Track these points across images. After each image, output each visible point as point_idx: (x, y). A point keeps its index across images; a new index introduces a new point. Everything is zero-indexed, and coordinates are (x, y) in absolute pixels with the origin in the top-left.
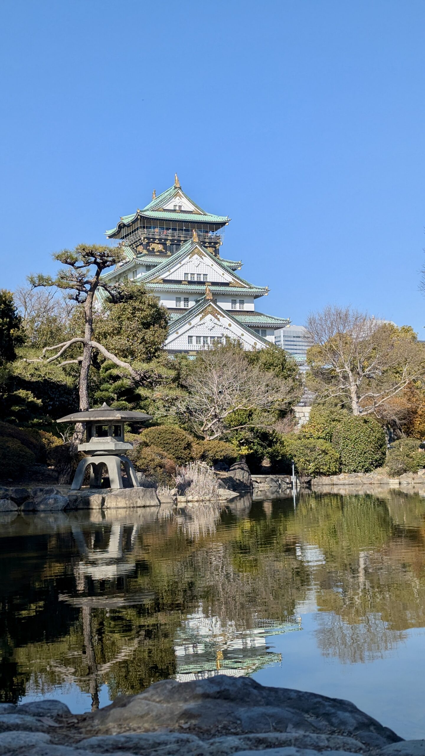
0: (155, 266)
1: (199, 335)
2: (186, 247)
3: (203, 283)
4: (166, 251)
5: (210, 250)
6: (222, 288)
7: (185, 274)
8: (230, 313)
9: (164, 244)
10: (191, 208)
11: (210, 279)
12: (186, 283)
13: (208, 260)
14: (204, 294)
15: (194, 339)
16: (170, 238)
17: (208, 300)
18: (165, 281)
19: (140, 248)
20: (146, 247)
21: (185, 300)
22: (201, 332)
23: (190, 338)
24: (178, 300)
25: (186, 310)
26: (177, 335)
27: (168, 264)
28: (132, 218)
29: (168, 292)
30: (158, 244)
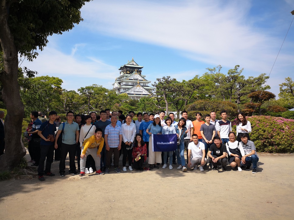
0: (128, 76)
2: (134, 72)
3: (137, 80)
5: (139, 73)
7: (134, 78)
8: (142, 86)
9: (130, 72)
10: (135, 64)
11: (139, 79)
12: (134, 80)
13: (138, 75)
15: (135, 92)
16: (131, 70)
17: (138, 83)
18: (130, 79)
19: (125, 72)
20: (126, 72)
21: (134, 83)
22: (137, 90)
23: (134, 91)
24: (132, 83)
25: (134, 85)
26: (131, 91)
27: (130, 76)
28: (123, 66)
29: (130, 82)
30: (128, 71)
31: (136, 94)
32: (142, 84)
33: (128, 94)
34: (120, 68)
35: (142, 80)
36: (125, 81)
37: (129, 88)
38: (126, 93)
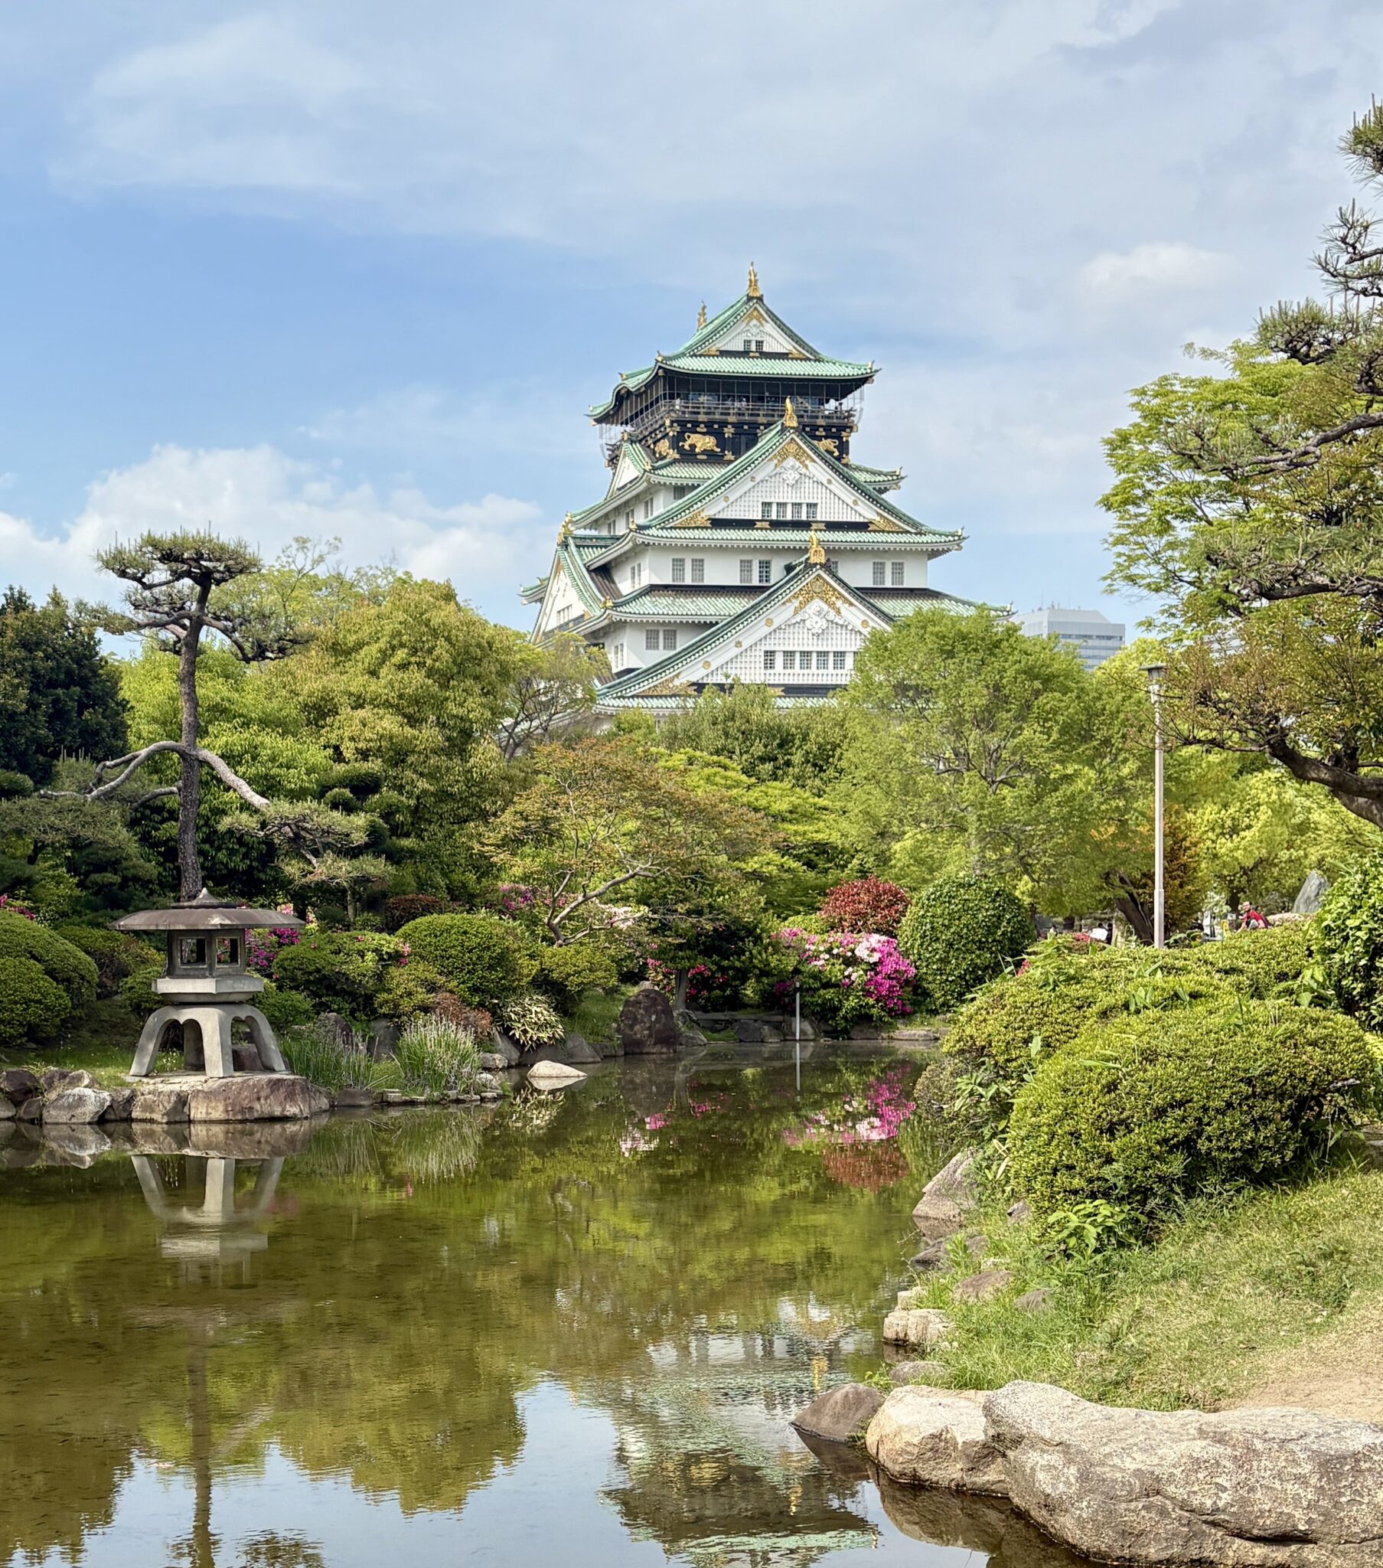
0: (694, 487)
1: (791, 649)
2: (768, 439)
3: (805, 526)
4: (723, 451)
5: (829, 444)
6: (852, 536)
7: (764, 504)
8: (865, 594)
9: (718, 435)
10: (784, 345)
11: (823, 515)
12: (766, 525)
13: (819, 471)
14: (806, 550)
15: (779, 660)
16: (732, 419)
17: (815, 565)
18: (717, 523)
19: (664, 446)
20: (676, 442)
21: (765, 566)
22: (798, 642)
23: (770, 656)
24: (746, 566)
25: (763, 589)
26: (738, 650)
27: (724, 482)
28: (645, 375)
29: (722, 550)
30: (704, 434)
31: (791, 690)
32: (860, 574)
33: (704, 688)
34: (607, 400)
35: (862, 527)
36: (662, 548)
37: (712, 625)
38: (677, 676)
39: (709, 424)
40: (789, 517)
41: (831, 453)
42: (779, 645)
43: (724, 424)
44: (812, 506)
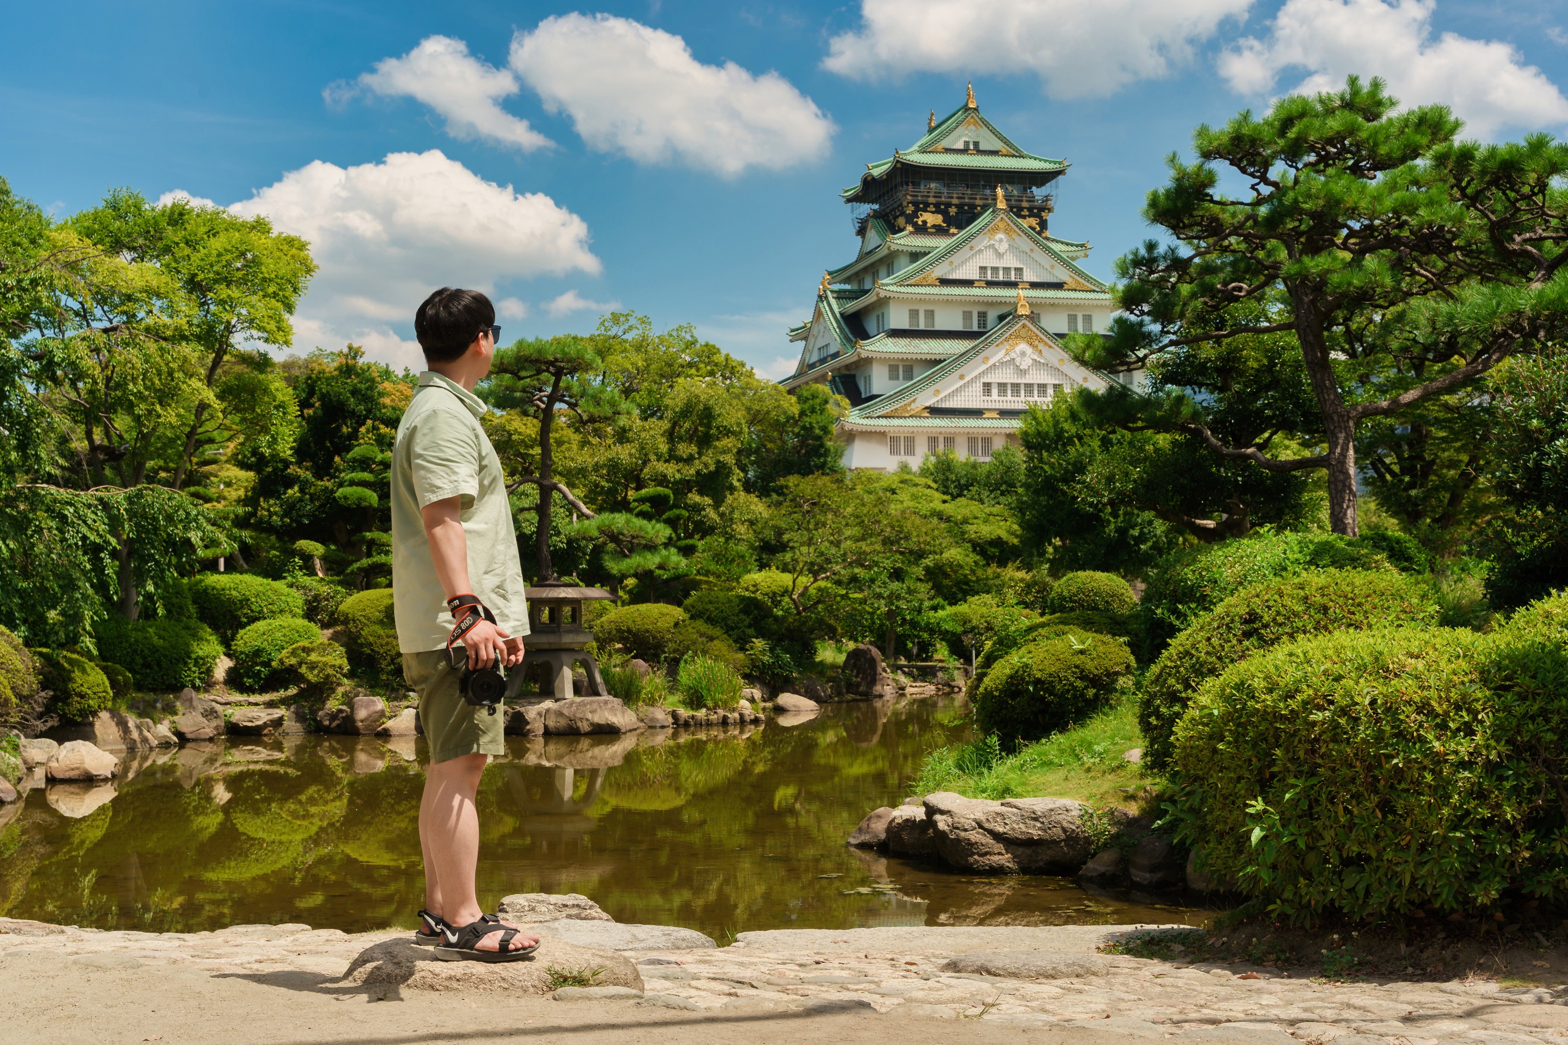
0: (925, 254)
1: (1004, 381)
2: (984, 218)
3: (1013, 285)
4: (948, 226)
5: (1033, 221)
6: (1051, 293)
7: (981, 268)
8: (1061, 340)
9: (945, 213)
10: (998, 145)
11: (1027, 277)
12: (982, 284)
13: (1022, 242)
14: (1014, 304)
15: (994, 389)
16: (955, 201)
17: (1022, 316)
18: (945, 282)
19: (901, 221)
20: (911, 219)
21: (982, 316)
22: (1008, 376)
23: (987, 387)
24: (967, 315)
25: (982, 334)
26: (962, 383)
27: (950, 251)
28: (886, 167)
29: (949, 302)
30: (933, 212)
31: (1005, 414)
32: (1056, 323)
33: (935, 411)
34: (855, 185)
35: (1059, 286)
36: (902, 301)
37: (940, 361)
38: (914, 401)
39: (937, 205)
40: (1001, 278)
41: (1033, 229)
42: (994, 378)
43: (949, 205)
44: (1019, 270)
